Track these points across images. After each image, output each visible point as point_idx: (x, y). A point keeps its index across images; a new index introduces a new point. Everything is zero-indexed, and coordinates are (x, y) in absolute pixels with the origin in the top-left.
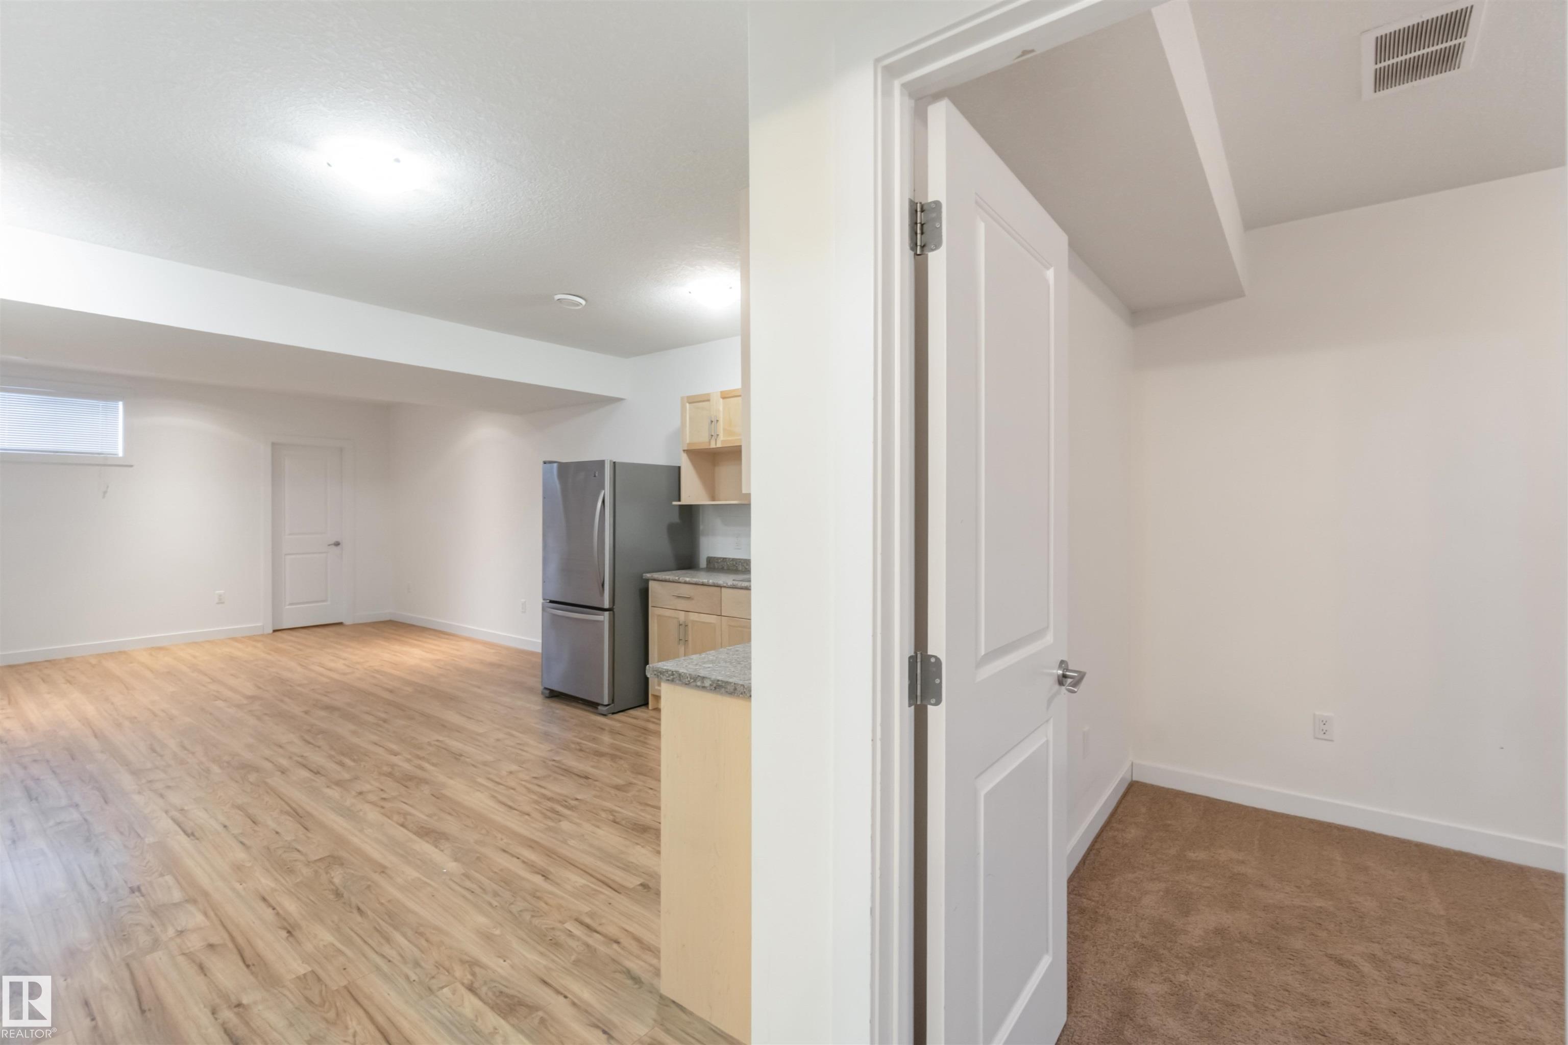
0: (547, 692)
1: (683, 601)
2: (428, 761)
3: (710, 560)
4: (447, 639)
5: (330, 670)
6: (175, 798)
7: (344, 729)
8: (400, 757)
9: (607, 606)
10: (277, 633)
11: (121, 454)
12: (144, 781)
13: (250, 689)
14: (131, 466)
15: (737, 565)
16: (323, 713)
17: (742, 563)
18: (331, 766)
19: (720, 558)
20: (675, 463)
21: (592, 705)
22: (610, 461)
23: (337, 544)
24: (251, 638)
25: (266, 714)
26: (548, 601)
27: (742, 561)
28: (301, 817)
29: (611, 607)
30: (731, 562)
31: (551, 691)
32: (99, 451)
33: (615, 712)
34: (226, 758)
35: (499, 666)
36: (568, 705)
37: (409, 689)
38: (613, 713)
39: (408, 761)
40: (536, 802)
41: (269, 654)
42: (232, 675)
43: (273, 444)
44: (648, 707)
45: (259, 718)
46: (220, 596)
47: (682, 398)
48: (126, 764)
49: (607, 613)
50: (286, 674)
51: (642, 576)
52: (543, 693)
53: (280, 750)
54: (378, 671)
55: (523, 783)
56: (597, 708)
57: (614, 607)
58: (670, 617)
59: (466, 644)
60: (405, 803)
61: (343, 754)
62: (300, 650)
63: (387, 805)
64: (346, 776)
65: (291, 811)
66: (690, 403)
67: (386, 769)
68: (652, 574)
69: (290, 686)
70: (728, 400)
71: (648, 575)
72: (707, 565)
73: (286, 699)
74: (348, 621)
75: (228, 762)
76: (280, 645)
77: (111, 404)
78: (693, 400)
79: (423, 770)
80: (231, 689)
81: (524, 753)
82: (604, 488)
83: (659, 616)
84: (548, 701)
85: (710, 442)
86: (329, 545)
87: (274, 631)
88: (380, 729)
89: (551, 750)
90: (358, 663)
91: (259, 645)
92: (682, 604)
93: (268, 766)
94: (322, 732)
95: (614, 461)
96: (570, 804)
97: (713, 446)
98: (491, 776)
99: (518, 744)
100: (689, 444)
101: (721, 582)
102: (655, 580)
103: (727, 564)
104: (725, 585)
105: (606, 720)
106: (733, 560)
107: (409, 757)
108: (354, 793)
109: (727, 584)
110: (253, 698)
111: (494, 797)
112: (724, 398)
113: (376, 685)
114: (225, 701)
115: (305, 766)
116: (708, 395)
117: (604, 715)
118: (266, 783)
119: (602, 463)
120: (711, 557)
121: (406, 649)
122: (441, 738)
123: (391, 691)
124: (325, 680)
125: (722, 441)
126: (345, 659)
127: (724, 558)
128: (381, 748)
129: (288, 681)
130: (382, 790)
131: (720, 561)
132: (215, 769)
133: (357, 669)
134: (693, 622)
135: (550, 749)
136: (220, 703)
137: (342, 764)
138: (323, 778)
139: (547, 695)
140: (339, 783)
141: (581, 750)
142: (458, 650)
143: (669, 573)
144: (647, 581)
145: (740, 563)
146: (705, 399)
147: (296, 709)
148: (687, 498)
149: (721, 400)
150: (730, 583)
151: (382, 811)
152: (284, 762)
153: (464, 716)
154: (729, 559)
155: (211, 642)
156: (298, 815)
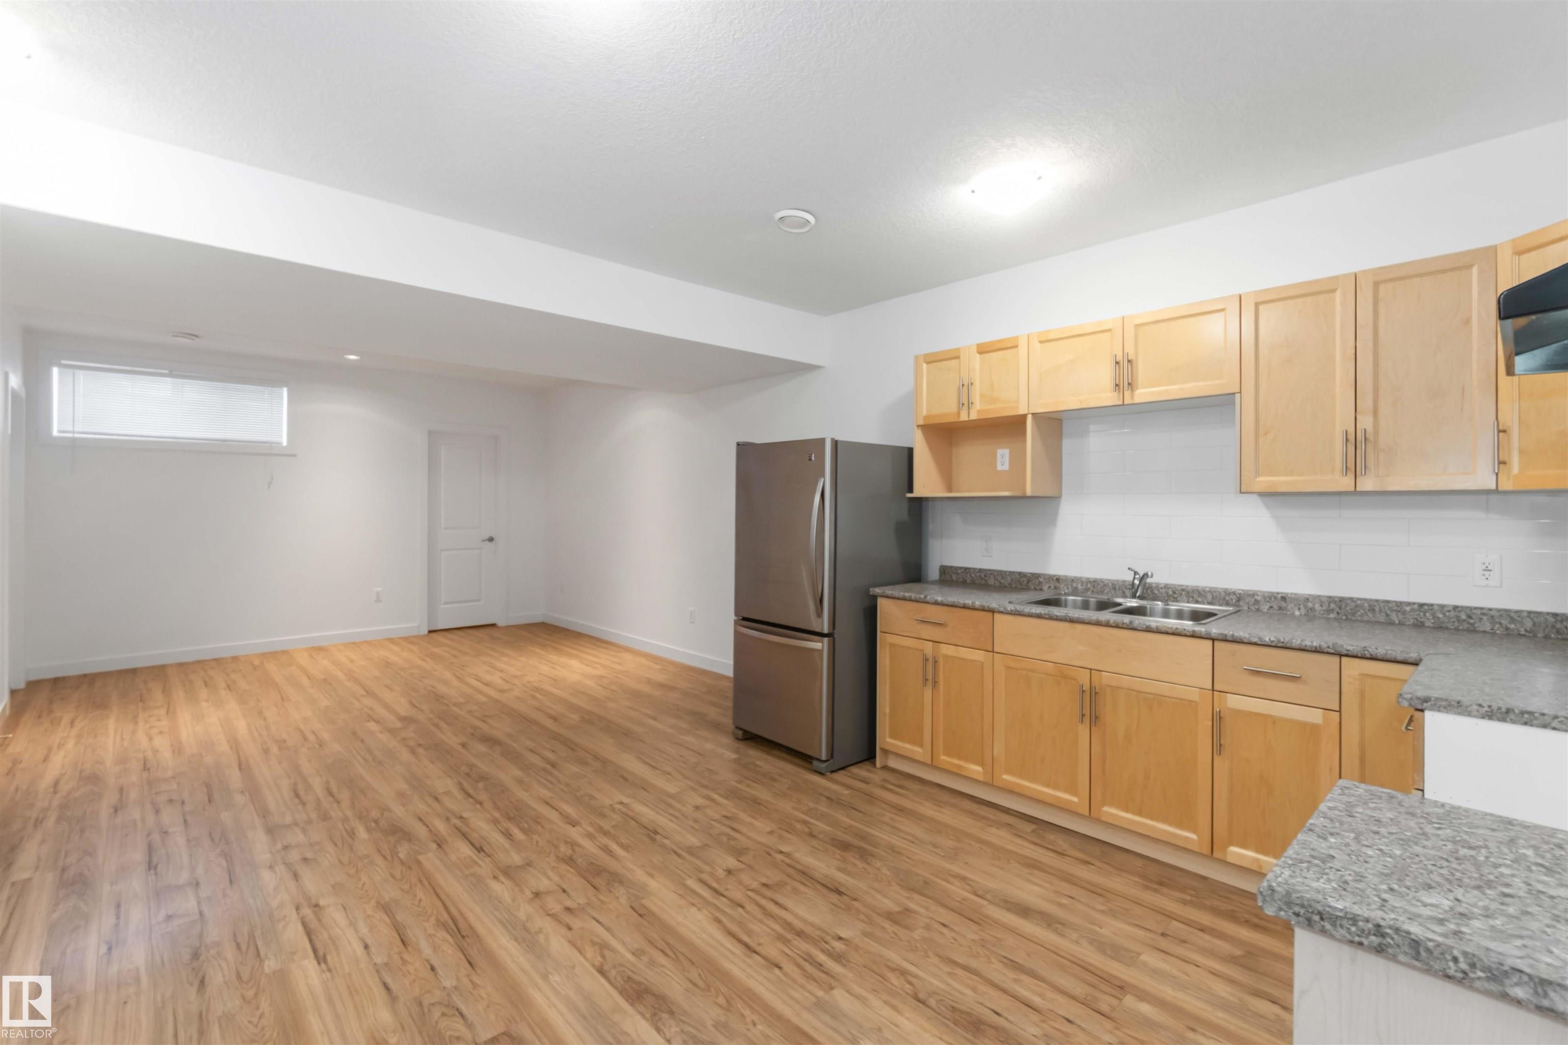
0: (740, 733)
1: (929, 628)
2: (615, 839)
3: (944, 570)
4: (606, 648)
5: (487, 685)
6: (311, 882)
7: (507, 774)
8: (578, 828)
9: (826, 631)
10: (434, 635)
11: (285, 443)
12: (279, 846)
13: (403, 708)
14: (294, 455)
15: (986, 579)
16: (482, 748)
17: (995, 576)
18: (497, 838)
19: (960, 568)
20: (905, 443)
21: (805, 759)
22: (832, 439)
23: (491, 539)
24: (406, 639)
25: (420, 745)
26: (741, 618)
27: (995, 573)
28: (463, 937)
29: (831, 631)
30: (979, 574)
31: (745, 732)
32: (264, 439)
33: (835, 770)
34: (374, 814)
35: (672, 688)
36: (769, 754)
37: (575, 717)
38: (832, 772)
39: (590, 836)
40: (780, 938)
41: (424, 660)
42: (386, 686)
43: (430, 433)
44: (874, 764)
45: (413, 752)
46: (378, 593)
47: (916, 358)
48: (264, 813)
49: (826, 640)
50: (442, 689)
51: (869, 591)
52: (734, 734)
53: (435, 805)
54: (537, 689)
55: (750, 893)
56: (811, 763)
57: (835, 631)
58: (909, 648)
59: (627, 656)
60: (598, 921)
61: (510, 819)
62: (455, 656)
63: (576, 923)
64: (516, 859)
65: (450, 922)
66: (928, 363)
67: (564, 849)
68: (883, 588)
69: (447, 705)
70: (987, 355)
71: (878, 590)
72: (940, 576)
73: (442, 724)
74: (501, 623)
75: (376, 822)
76: (436, 650)
77: (276, 390)
78: (933, 359)
79: (611, 855)
80: (386, 706)
81: (737, 835)
82: (823, 476)
83: (892, 645)
84: (741, 746)
85: (959, 414)
86: (483, 541)
87: (430, 632)
88: (549, 778)
89: (771, 833)
90: (515, 677)
91: (415, 648)
92: (927, 632)
93: (421, 831)
94: (483, 778)
95: (836, 439)
96: (833, 948)
97: (964, 417)
98: (705, 877)
99: (725, 817)
100: (926, 418)
101: (994, 605)
102: (887, 597)
103: (971, 577)
104: (1002, 609)
105: (826, 781)
106: (980, 570)
107: (590, 829)
108: (528, 894)
109: (1005, 608)
110: (404, 719)
111: (718, 921)
112: (980, 353)
113: (538, 709)
114: (377, 722)
115: (465, 836)
116: (958, 350)
117: (821, 774)
118: (419, 863)
119: (822, 441)
120: (947, 567)
121: (564, 660)
122: (626, 800)
123: (555, 719)
124: (483, 699)
125: (978, 411)
126: (501, 671)
127: (966, 569)
128: (554, 811)
129: (443, 697)
130: (564, 891)
131: (960, 571)
132: (362, 833)
133: (515, 685)
134: (947, 657)
135: (769, 829)
136: (372, 726)
137: (508, 835)
138: (487, 860)
139: (740, 737)
140: (508, 872)
141: (811, 835)
142: (619, 664)
143: (898, 587)
144: (875, 598)
145: (992, 576)
146: (954, 356)
147: (452, 740)
148: (921, 489)
149: (978, 355)
150: (1010, 607)
151: (569, 934)
152: (440, 826)
153: (646, 763)
154: (975, 569)
155: (368, 643)
156: (459, 932)
